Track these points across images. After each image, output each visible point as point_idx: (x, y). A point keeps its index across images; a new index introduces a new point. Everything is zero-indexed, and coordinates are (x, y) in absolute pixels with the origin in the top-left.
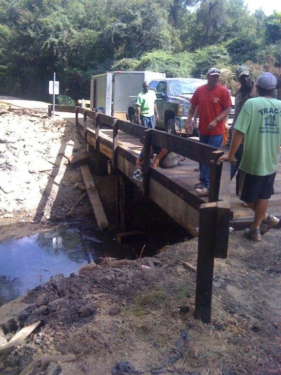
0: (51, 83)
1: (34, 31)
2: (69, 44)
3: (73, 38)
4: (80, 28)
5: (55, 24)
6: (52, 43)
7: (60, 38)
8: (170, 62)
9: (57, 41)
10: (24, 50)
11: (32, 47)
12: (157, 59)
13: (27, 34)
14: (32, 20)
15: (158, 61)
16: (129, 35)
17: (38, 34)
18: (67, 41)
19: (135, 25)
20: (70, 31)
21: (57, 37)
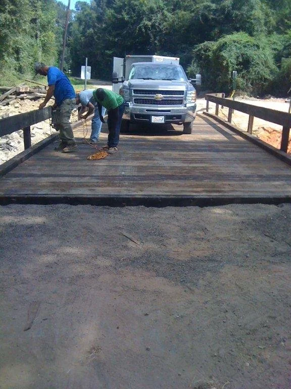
0: (83, 67)
1: (128, 14)
2: (161, 27)
3: (166, 21)
4: (174, 10)
5: (149, 7)
6: (146, 27)
7: (153, 21)
8: (248, 45)
9: (149, 23)
10: (118, 35)
11: (126, 32)
12: (235, 42)
13: (121, 16)
14: (126, 3)
15: (236, 44)
16: (217, 17)
17: (131, 18)
18: (160, 24)
19: (224, 6)
20: (163, 14)
21: (150, 20)
